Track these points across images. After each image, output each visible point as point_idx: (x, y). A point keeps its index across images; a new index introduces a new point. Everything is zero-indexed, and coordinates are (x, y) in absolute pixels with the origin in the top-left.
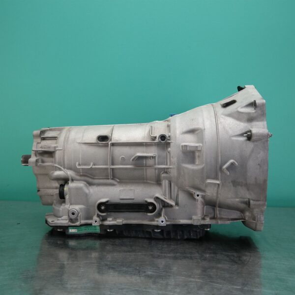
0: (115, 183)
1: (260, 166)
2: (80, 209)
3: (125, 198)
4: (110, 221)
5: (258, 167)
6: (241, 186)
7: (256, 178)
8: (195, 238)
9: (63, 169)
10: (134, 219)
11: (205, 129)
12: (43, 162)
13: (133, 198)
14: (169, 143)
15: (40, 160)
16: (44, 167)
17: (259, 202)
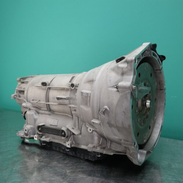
0: (51, 114)
1: (125, 113)
2: (31, 128)
3: (52, 124)
4: (43, 138)
5: (124, 114)
6: (114, 127)
7: (122, 123)
8: (92, 160)
9: (26, 102)
10: (57, 139)
11: (95, 80)
12: (20, 97)
13: (56, 125)
14: (77, 90)
15: (18, 96)
16: (20, 100)
17: (128, 142)
